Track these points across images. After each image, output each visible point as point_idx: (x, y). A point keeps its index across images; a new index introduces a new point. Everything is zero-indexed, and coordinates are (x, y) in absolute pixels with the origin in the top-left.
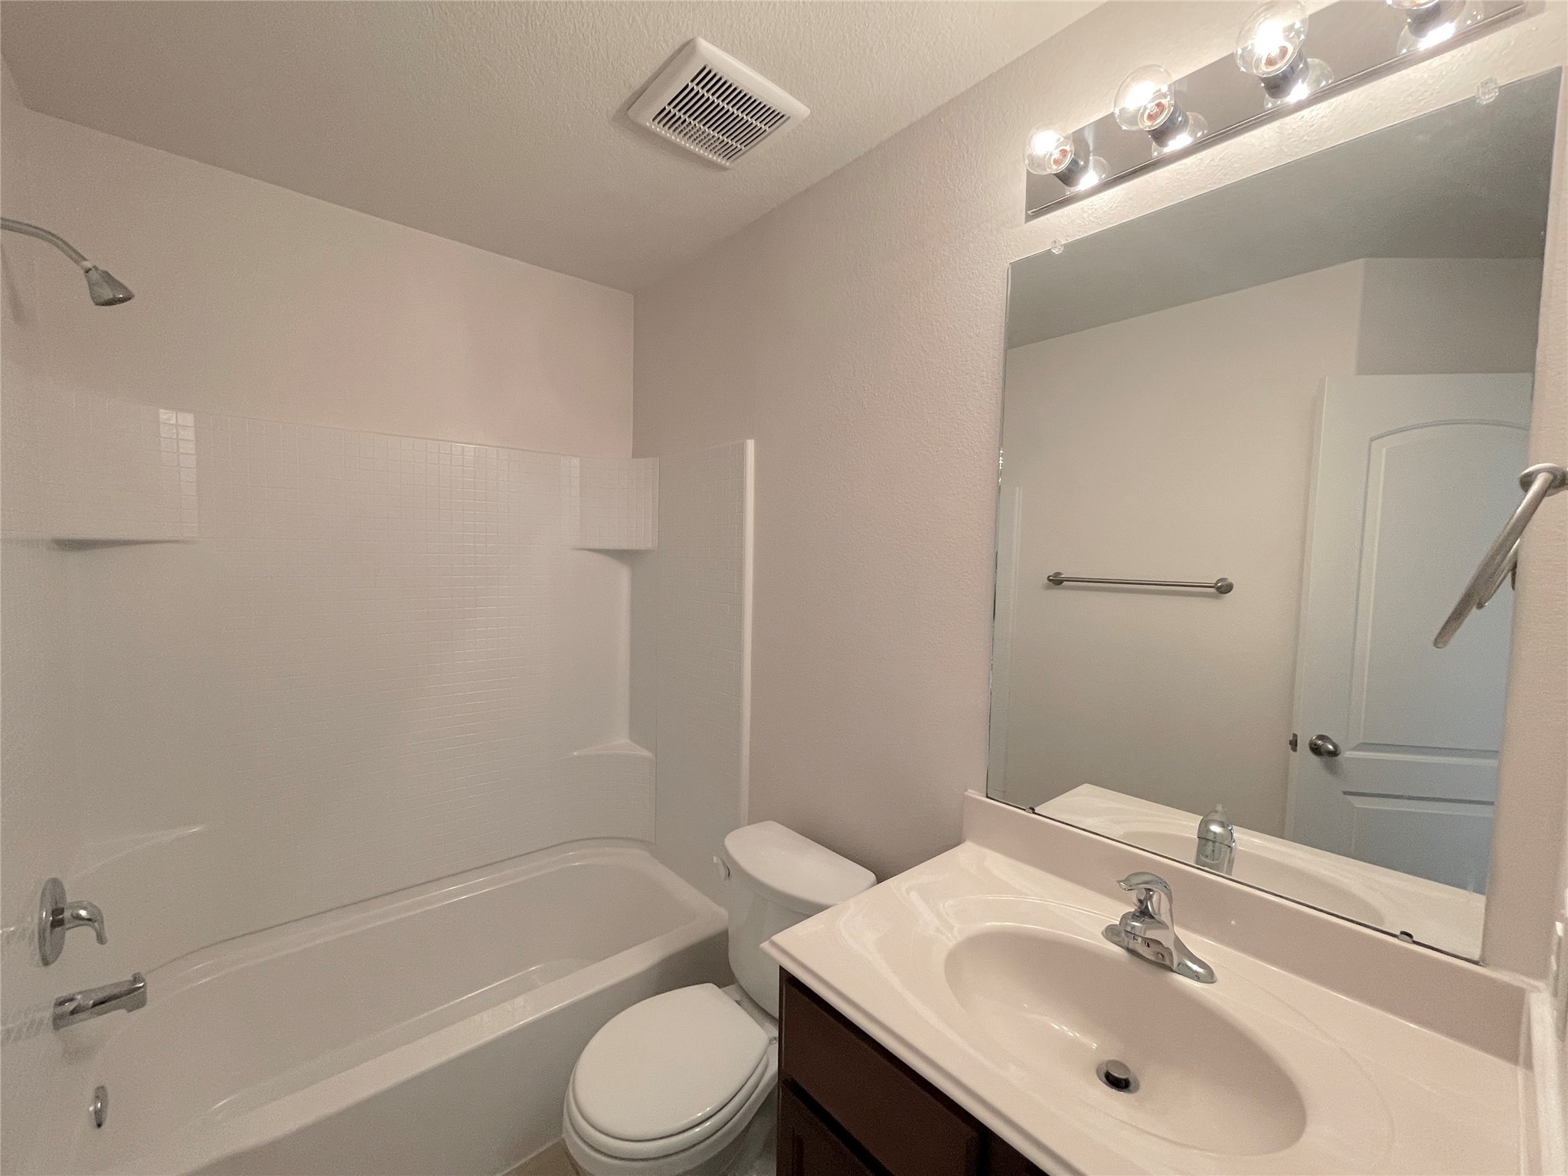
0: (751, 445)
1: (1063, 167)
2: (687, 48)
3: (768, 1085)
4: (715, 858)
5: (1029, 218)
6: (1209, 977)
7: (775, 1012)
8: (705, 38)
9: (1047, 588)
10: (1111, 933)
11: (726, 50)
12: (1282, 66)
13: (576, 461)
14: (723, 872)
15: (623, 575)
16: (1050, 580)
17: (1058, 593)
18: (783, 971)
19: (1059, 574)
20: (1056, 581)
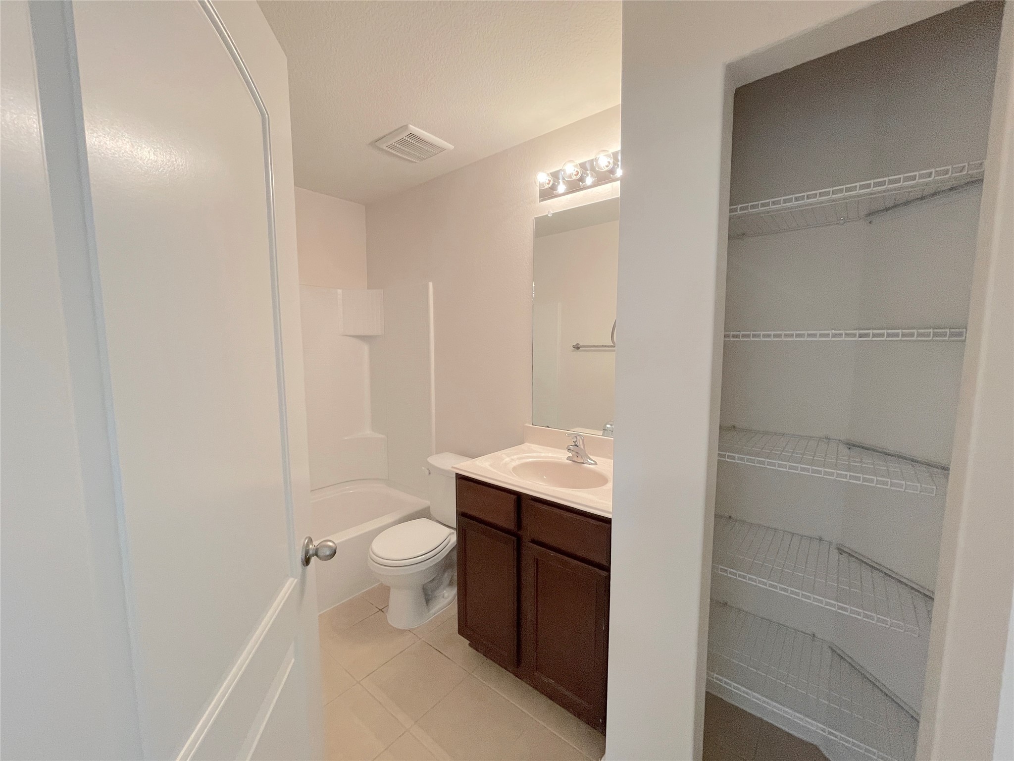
0: (431, 284)
1: (550, 185)
2: (405, 127)
3: (452, 545)
4: (423, 468)
5: (540, 201)
6: (596, 464)
7: (455, 526)
8: (412, 125)
9: (573, 351)
10: (569, 458)
11: (420, 128)
12: (611, 166)
13: (340, 291)
14: (427, 472)
15: (365, 348)
16: (574, 347)
17: (578, 353)
18: (457, 474)
19: (578, 344)
20: (577, 347)
